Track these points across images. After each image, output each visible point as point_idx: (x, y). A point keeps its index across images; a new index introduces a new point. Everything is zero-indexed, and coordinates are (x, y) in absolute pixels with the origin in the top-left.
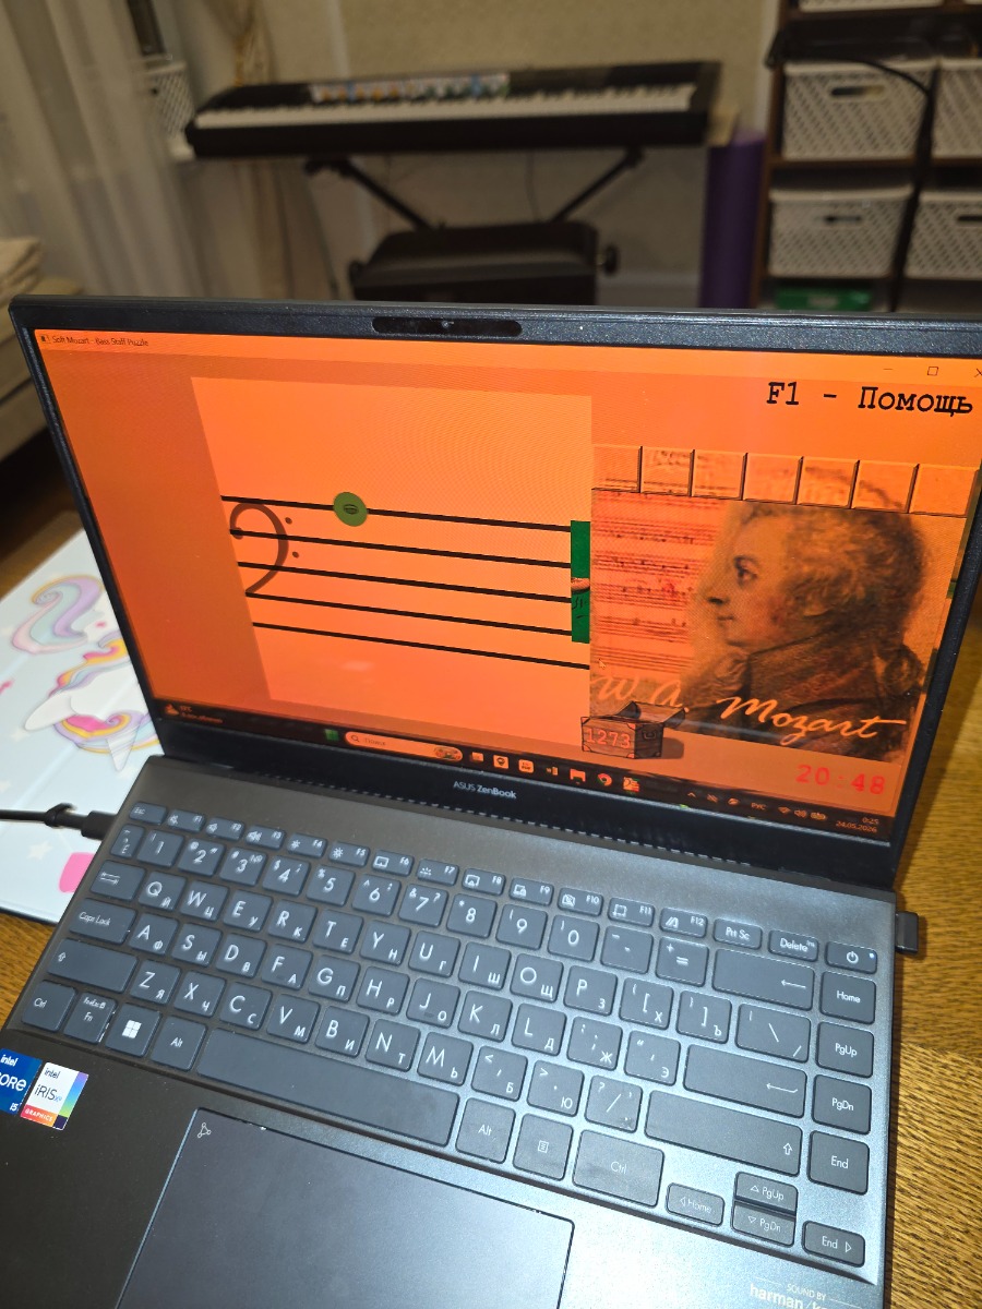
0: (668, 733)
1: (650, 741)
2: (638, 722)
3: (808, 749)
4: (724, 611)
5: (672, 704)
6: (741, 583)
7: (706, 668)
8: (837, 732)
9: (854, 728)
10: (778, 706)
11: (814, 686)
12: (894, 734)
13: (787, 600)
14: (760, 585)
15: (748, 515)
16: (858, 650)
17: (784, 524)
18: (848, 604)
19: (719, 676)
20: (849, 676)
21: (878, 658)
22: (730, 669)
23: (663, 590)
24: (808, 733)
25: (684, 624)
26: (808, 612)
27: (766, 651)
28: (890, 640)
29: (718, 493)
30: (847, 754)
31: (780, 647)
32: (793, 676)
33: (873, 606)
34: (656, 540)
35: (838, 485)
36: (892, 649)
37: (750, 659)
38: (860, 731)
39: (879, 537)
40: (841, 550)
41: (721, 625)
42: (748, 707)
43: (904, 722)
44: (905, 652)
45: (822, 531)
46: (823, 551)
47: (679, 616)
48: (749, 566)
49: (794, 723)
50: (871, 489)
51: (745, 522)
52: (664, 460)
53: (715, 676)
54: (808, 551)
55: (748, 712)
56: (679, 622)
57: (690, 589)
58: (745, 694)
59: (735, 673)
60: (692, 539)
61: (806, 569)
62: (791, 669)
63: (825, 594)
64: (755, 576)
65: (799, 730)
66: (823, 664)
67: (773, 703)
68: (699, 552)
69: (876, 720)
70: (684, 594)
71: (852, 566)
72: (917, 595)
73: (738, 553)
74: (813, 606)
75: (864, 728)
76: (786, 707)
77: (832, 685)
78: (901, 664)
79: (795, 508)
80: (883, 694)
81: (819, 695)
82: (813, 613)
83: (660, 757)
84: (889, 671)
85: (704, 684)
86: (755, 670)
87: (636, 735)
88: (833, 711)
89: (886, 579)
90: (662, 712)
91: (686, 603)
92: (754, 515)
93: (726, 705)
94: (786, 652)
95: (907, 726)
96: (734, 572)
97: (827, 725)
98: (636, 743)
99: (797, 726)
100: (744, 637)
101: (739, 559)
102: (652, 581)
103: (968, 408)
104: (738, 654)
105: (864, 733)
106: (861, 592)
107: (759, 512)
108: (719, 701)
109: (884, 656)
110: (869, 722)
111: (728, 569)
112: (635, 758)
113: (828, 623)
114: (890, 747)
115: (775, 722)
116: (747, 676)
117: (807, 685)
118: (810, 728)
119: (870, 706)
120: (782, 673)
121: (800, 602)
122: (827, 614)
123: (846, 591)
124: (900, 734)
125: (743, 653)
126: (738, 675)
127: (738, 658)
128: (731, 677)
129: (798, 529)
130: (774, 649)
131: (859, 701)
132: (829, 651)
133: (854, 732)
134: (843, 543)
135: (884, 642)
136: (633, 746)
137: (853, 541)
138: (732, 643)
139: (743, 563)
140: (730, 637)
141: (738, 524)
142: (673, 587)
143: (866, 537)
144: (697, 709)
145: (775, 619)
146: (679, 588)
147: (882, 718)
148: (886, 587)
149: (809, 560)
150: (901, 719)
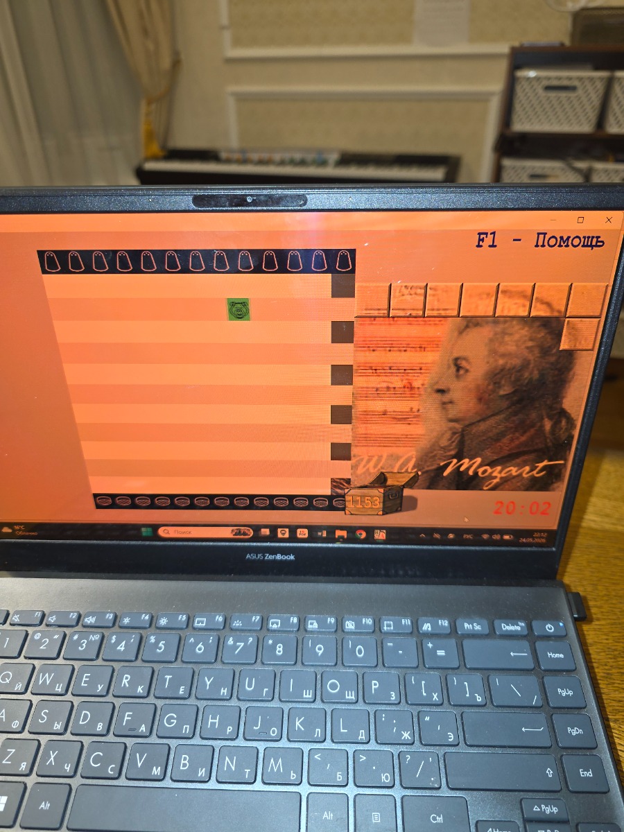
0: (407, 492)
1: (395, 500)
2: (385, 487)
3: (502, 490)
4: (446, 398)
5: (409, 470)
6: (458, 377)
7: (433, 440)
8: (520, 475)
9: (532, 470)
10: (482, 462)
11: (506, 444)
12: (557, 471)
13: (489, 385)
14: (470, 377)
15: (463, 327)
16: (534, 415)
17: (486, 332)
18: (527, 384)
19: (442, 445)
20: (528, 434)
21: (546, 419)
22: (449, 440)
23: (404, 387)
24: (501, 478)
25: (418, 410)
26: (502, 393)
27: (473, 424)
28: (554, 406)
29: (443, 313)
30: (527, 490)
31: (484, 420)
32: (492, 439)
33: (544, 383)
34: (400, 351)
35: (521, 301)
36: (555, 412)
37: (463, 430)
38: (535, 472)
39: (547, 335)
40: (523, 347)
41: (444, 408)
42: (462, 465)
43: (562, 462)
44: (563, 413)
45: (511, 334)
46: (512, 348)
47: (415, 405)
48: (464, 364)
49: (492, 473)
50: (543, 302)
51: (461, 333)
52: (406, 292)
53: (439, 446)
54: (502, 350)
55: (462, 469)
56: (415, 410)
57: (423, 385)
58: (459, 456)
59: (453, 442)
60: (425, 348)
61: (501, 362)
62: (491, 434)
63: (513, 379)
64: (467, 371)
65: (496, 477)
66: (512, 428)
67: (479, 460)
68: (430, 357)
69: (545, 463)
70: (418, 388)
71: (531, 357)
72: (571, 373)
73: (455, 355)
74: (506, 388)
75: (537, 470)
76: (486, 463)
77: (517, 442)
78: (561, 422)
79: (495, 319)
80: (550, 444)
81: (508, 451)
82: (505, 393)
83: (401, 511)
84: (554, 427)
85: (432, 452)
86: (466, 438)
87: (384, 497)
88: (518, 461)
89: (552, 364)
90: (403, 477)
91: (420, 395)
92: (467, 327)
93: (447, 466)
94: (487, 422)
95: (565, 465)
96: (453, 369)
97: (514, 471)
98: (384, 502)
99: (494, 474)
100: (460, 415)
101: (456, 359)
102: (397, 382)
103: (601, 244)
104: (455, 428)
105: (537, 473)
106: (536, 375)
107: (470, 324)
108: (442, 464)
109: (550, 418)
110: (541, 465)
111: (449, 367)
112: (383, 514)
113: (515, 398)
114: (554, 480)
115: (480, 474)
116: (461, 443)
117: (501, 444)
118: (503, 475)
119: (542, 454)
120: (484, 438)
121: (497, 385)
122: (514, 393)
123: (526, 375)
124: (560, 470)
125: (458, 426)
126: (454, 443)
127: (455, 431)
128: (450, 445)
129: (496, 334)
130: (479, 421)
131: (535, 451)
132: (515, 418)
133: (531, 474)
134: (525, 341)
135: (551, 408)
136: (381, 505)
137: (531, 340)
138: (451, 420)
139: (459, 362)
140: (450, 416)
141: (456, 334)
142: (410, 384)
143: (539, 336)
144: (427, 472)
145: (480, 399)
146: (416, 384)
147: (550, 461)
148: (552, 370)
149: (503, 355)
150: (560, 459)
